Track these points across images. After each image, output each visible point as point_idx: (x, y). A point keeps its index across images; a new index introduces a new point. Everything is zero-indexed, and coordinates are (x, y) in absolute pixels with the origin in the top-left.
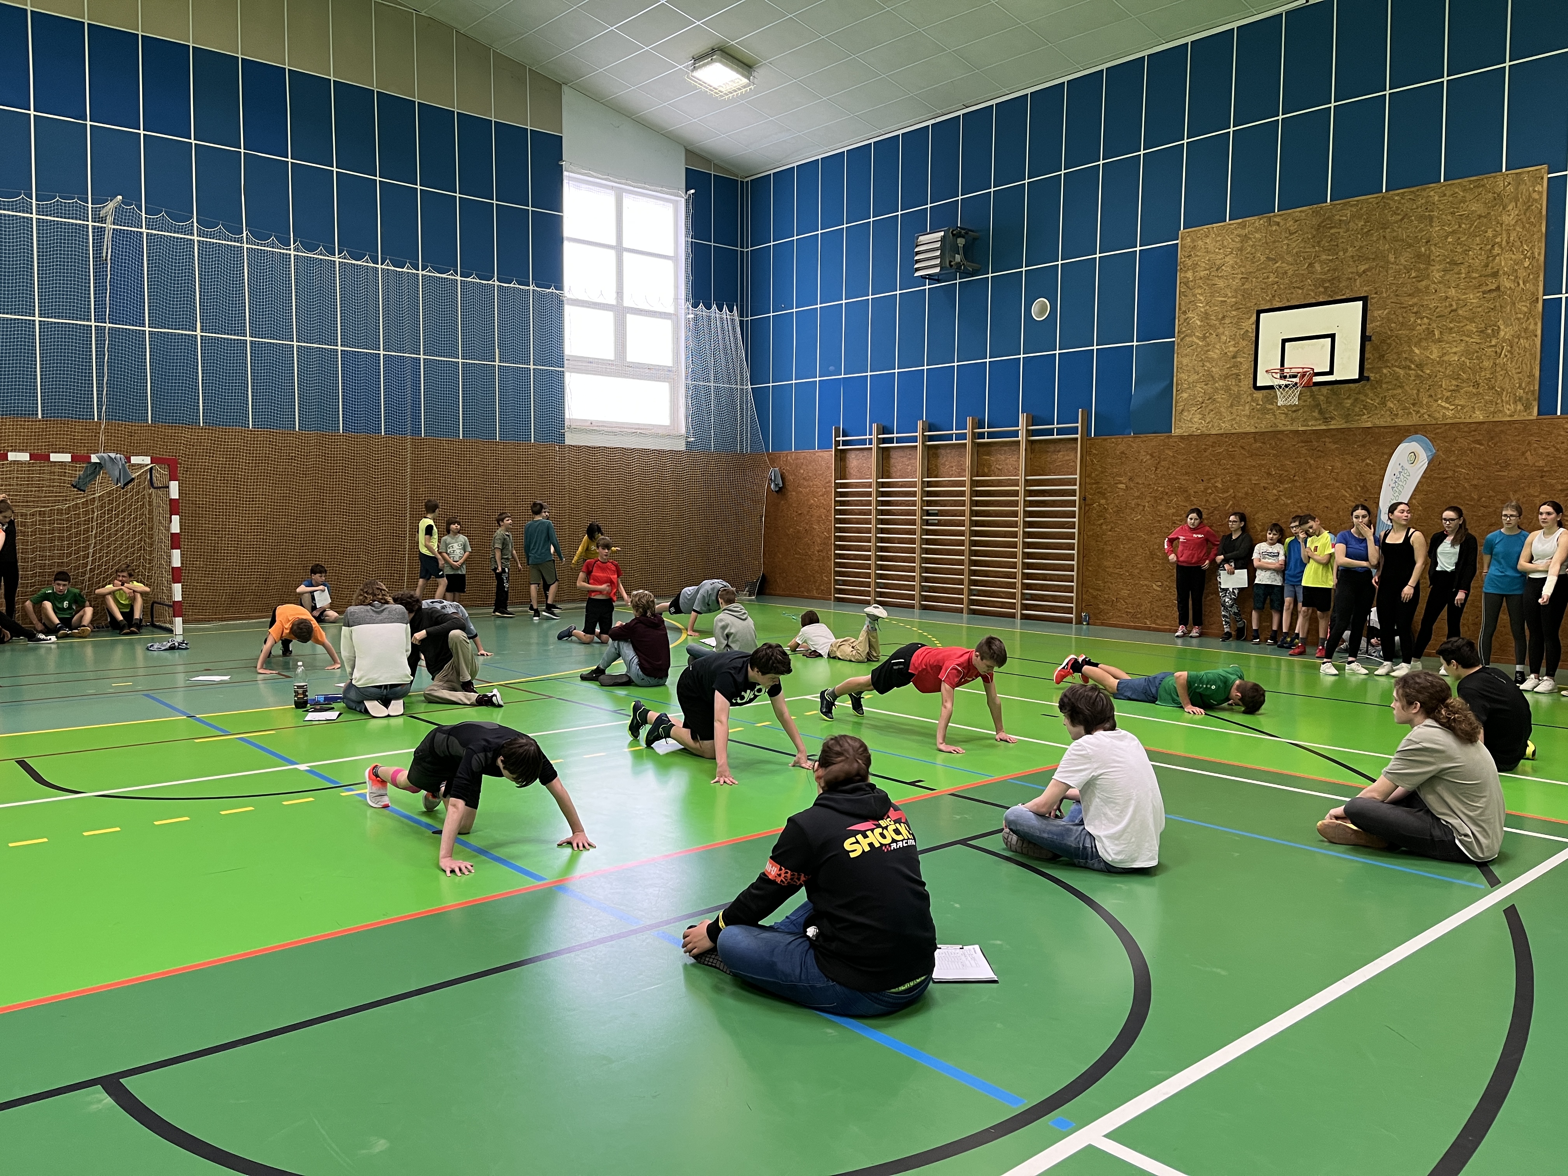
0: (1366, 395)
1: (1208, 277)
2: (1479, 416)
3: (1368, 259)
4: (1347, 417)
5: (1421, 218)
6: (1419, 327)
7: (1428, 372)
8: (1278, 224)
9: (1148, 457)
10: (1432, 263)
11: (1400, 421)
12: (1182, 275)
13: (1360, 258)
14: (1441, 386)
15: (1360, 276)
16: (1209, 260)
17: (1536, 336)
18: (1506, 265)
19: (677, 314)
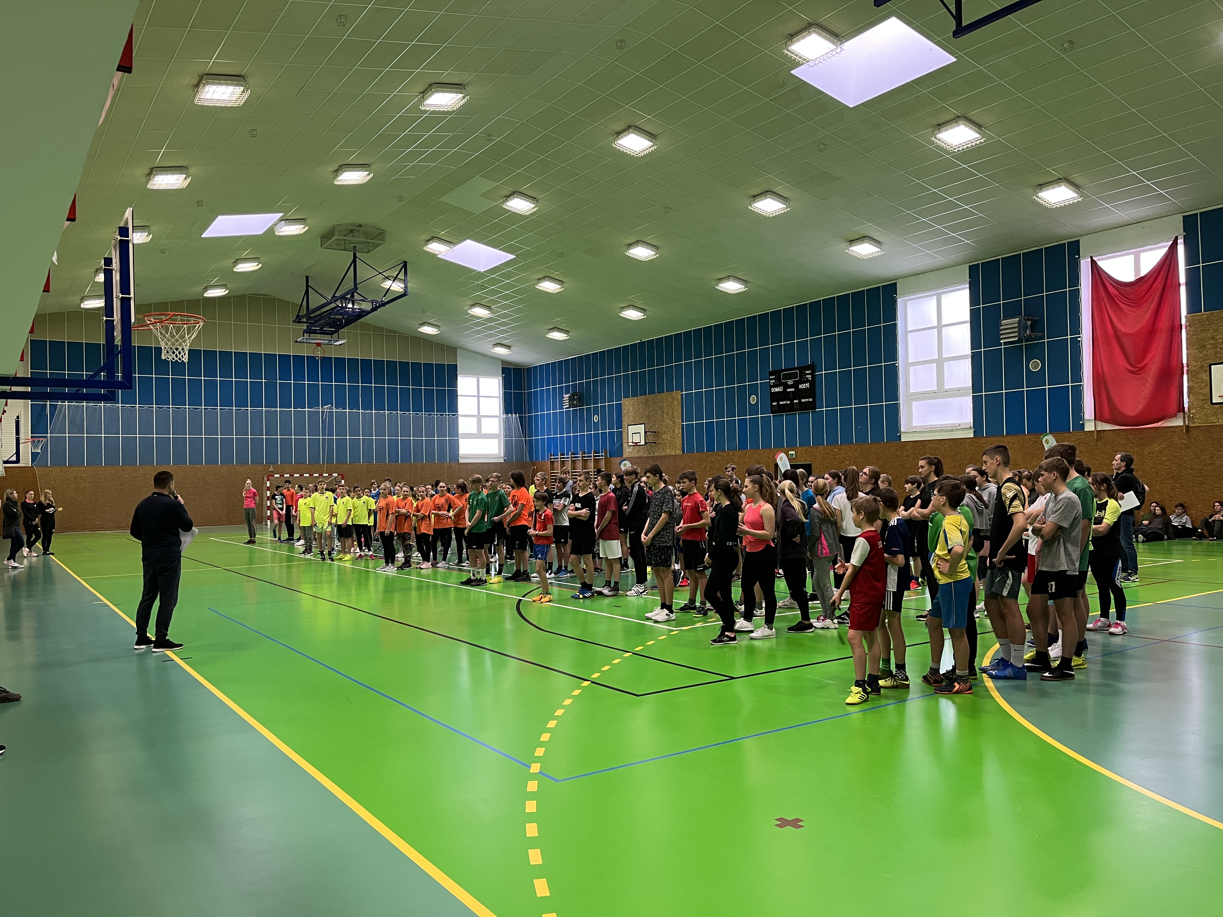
1: (627, 413)
2: (673, 453)
4: (653, 453)
8: (639, 400)
11: (662, 455)
12: (623, 411)
14: (667, 445)
16: (627, 408)
17: (681, 433)
18: (675, 415)
19: (500, 416)
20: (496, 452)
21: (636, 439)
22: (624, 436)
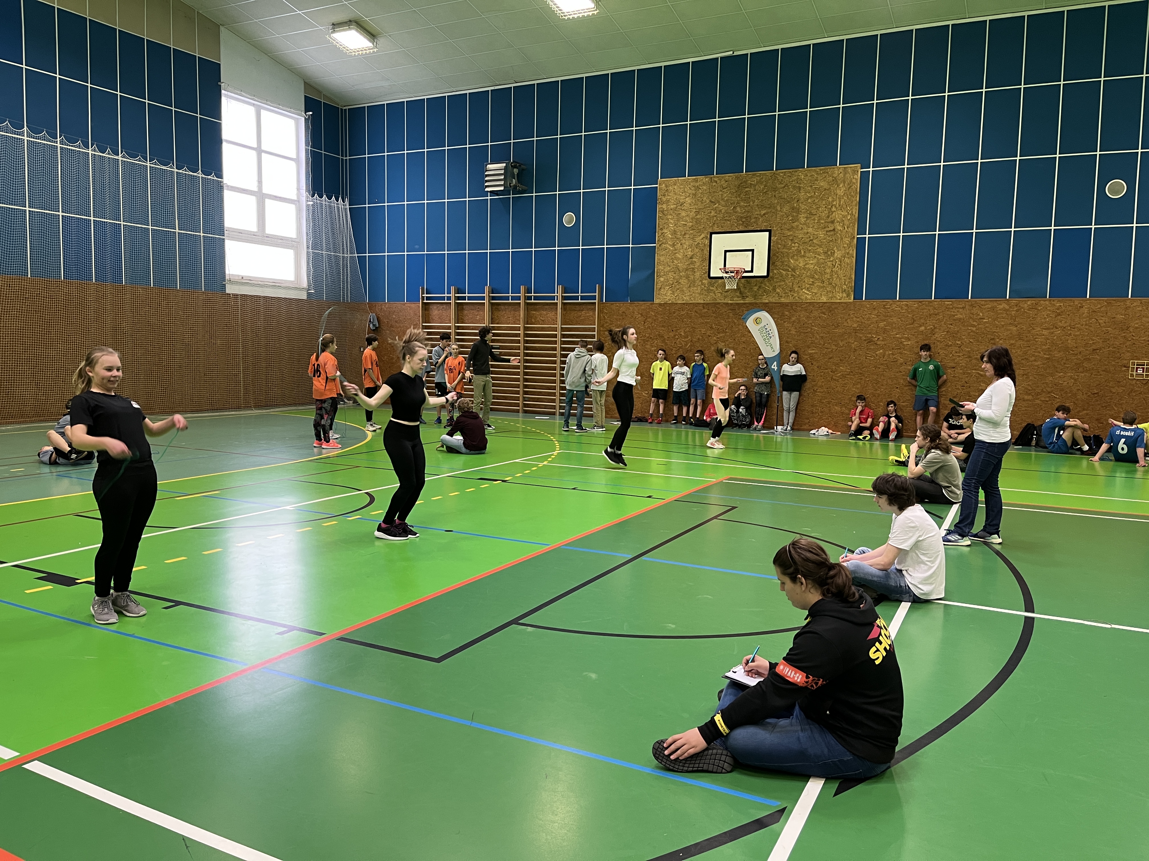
0: (765, 285)
2: (824, 299)
3: (766, 207)
4: (755, 297)
5: (794, 187)
6: (793, 248)
7: (798, 273)
8: (716, 182)
9: (640, 316)
10: (800, 213)
11: (783, 300)
12: (660, 206)
14: (805, 281)
15: (762, 217)
16: (676, 199)
17: (853, 257)
18: (838, 217)
19: (300, 199)
21: (738, 263)
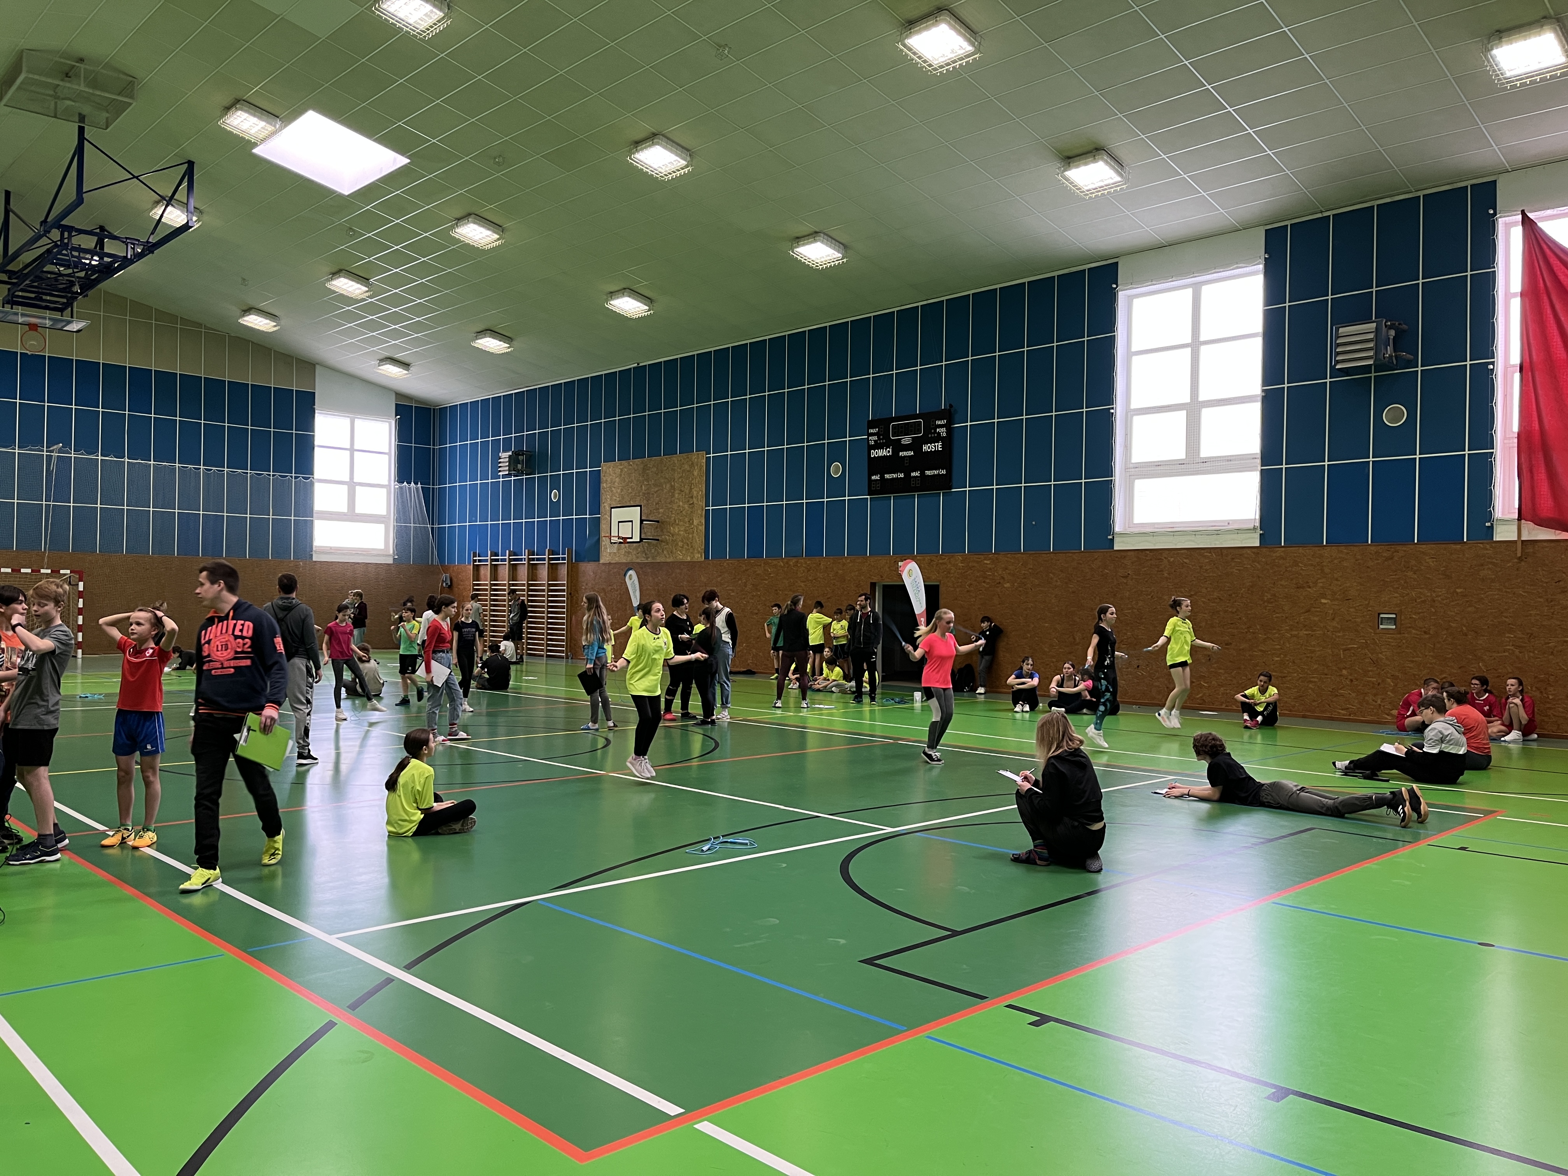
1: (610, 487)
2: (689, 559)
4: (653, 557)
5: (672, 469)
6: (673, 518)
8: (632, 465)
9: (593, 573)
10: (675, 490)
11: (668, 560)
12: (603, 484)
13: (655, 485)
14: (679, 545)
15: (656, 493)
16: (611, 479)
17: (703, 525)
18: (695, 493)
19: (389, 485)
20: (381, 546)
21: (625, 531)
22: (604, 526)
